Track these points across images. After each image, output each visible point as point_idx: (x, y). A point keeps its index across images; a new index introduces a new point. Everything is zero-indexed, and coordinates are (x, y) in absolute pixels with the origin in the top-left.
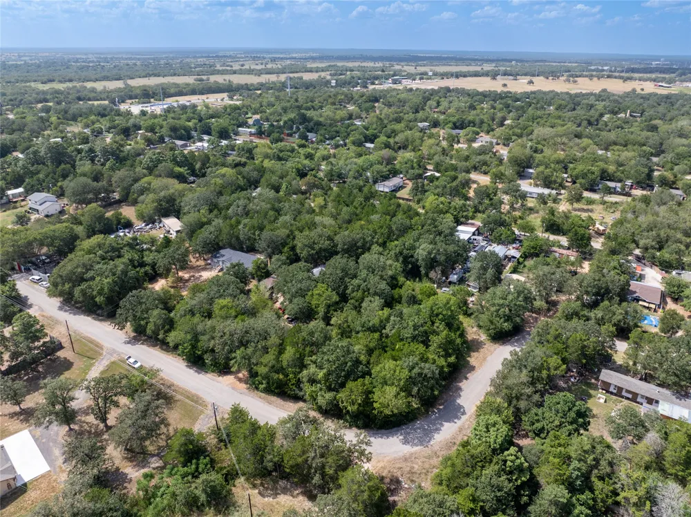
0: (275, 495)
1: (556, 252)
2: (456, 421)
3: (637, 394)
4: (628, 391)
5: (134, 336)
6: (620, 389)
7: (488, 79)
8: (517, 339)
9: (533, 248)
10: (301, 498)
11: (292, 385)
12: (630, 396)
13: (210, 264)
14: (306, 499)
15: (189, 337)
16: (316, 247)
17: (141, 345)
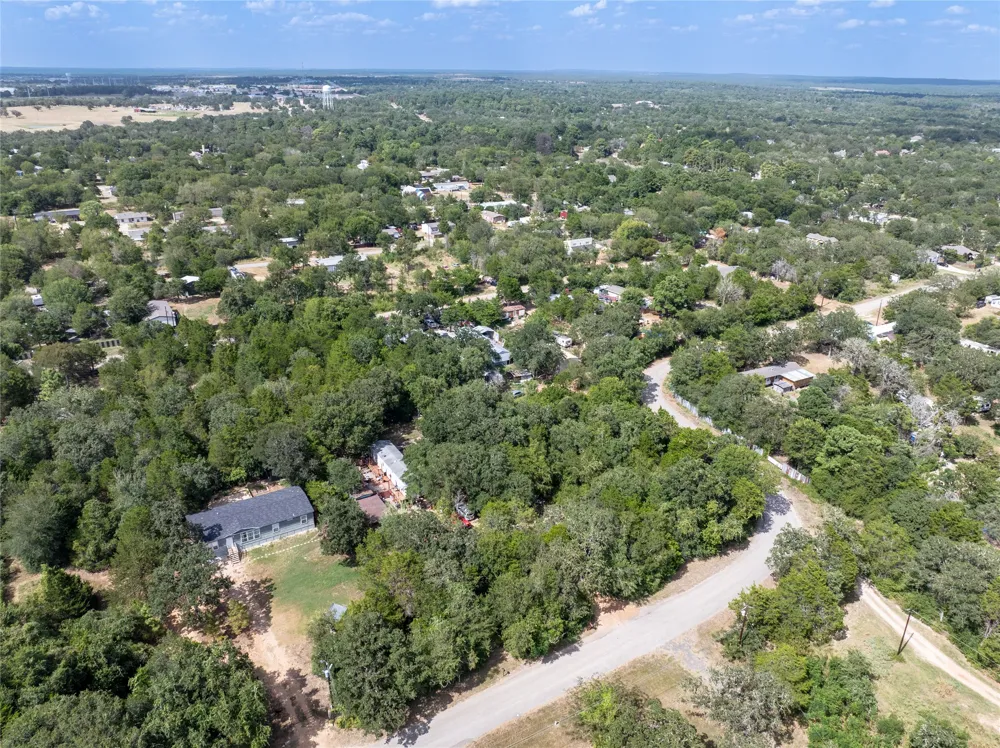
1: (506, 311)
17: (435, 720)
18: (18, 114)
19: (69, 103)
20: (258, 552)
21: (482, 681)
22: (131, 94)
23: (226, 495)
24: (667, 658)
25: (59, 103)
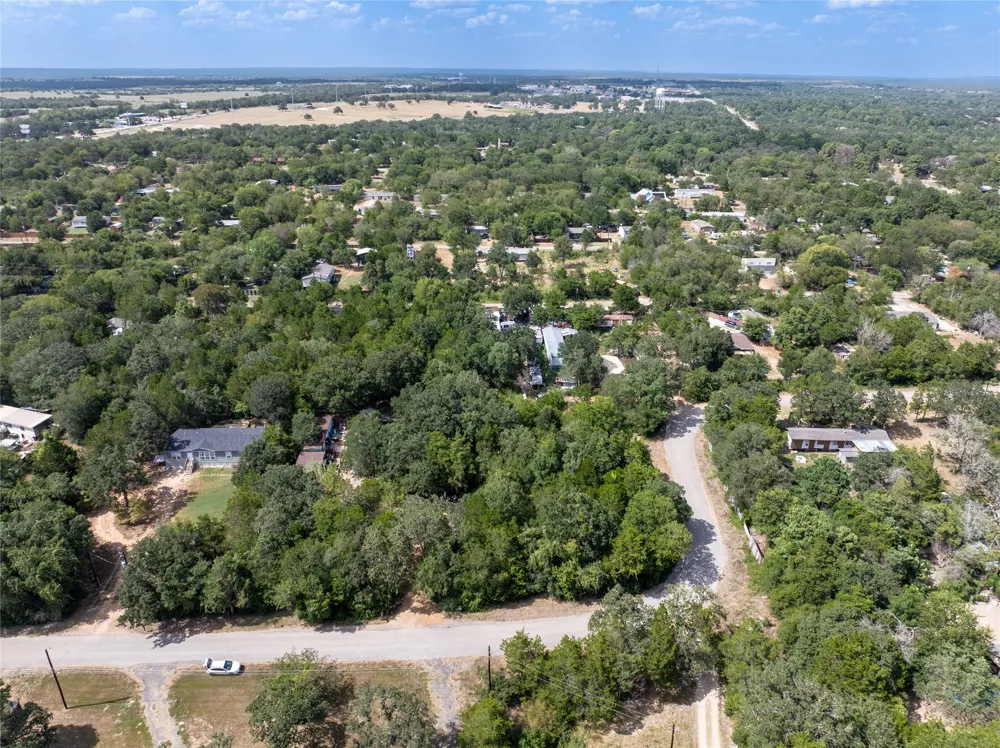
0: (638, 724)
1: (609, 319)
2: (713, 538)
3: (828, 442)
4: (820, 442)
5: (160, 628)
6: (812, 442)
7: (274, 109)
8: (671, 428)
9: (588, 320)
10: (667, 708)
11: (520, 580)
12: (822, 447)
13: (162, 464)
14: (674, 705)
15: (313, 579)
16: (355, 384)
17: (195, 636)
18: (392, 106)
19: (436, 99)
20: (210, 470)
21: (257, 624)
22: (495, 93)
23: (231, 423)
24: (421, 671)
25: (428, 98)
